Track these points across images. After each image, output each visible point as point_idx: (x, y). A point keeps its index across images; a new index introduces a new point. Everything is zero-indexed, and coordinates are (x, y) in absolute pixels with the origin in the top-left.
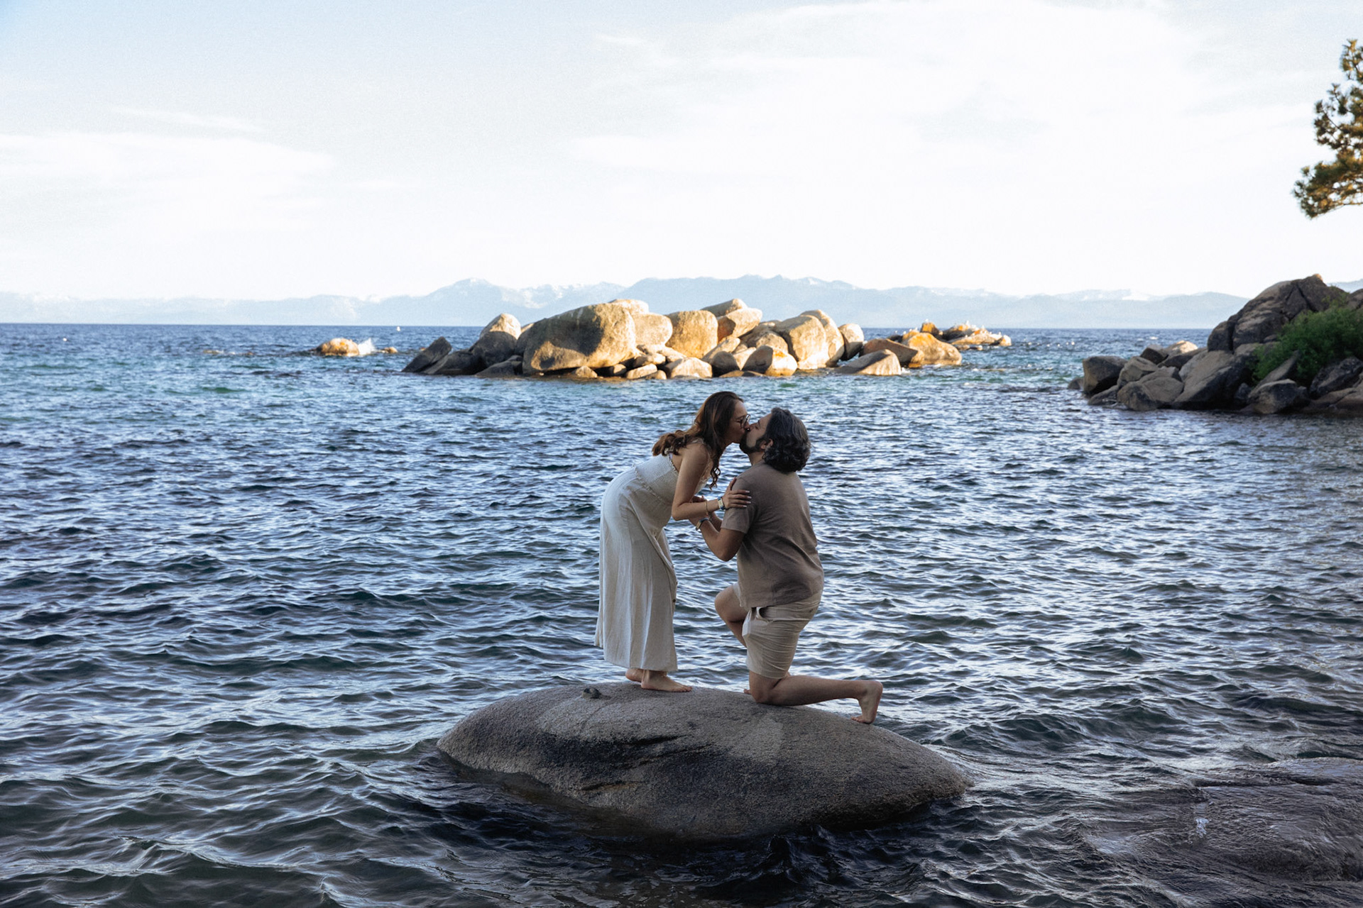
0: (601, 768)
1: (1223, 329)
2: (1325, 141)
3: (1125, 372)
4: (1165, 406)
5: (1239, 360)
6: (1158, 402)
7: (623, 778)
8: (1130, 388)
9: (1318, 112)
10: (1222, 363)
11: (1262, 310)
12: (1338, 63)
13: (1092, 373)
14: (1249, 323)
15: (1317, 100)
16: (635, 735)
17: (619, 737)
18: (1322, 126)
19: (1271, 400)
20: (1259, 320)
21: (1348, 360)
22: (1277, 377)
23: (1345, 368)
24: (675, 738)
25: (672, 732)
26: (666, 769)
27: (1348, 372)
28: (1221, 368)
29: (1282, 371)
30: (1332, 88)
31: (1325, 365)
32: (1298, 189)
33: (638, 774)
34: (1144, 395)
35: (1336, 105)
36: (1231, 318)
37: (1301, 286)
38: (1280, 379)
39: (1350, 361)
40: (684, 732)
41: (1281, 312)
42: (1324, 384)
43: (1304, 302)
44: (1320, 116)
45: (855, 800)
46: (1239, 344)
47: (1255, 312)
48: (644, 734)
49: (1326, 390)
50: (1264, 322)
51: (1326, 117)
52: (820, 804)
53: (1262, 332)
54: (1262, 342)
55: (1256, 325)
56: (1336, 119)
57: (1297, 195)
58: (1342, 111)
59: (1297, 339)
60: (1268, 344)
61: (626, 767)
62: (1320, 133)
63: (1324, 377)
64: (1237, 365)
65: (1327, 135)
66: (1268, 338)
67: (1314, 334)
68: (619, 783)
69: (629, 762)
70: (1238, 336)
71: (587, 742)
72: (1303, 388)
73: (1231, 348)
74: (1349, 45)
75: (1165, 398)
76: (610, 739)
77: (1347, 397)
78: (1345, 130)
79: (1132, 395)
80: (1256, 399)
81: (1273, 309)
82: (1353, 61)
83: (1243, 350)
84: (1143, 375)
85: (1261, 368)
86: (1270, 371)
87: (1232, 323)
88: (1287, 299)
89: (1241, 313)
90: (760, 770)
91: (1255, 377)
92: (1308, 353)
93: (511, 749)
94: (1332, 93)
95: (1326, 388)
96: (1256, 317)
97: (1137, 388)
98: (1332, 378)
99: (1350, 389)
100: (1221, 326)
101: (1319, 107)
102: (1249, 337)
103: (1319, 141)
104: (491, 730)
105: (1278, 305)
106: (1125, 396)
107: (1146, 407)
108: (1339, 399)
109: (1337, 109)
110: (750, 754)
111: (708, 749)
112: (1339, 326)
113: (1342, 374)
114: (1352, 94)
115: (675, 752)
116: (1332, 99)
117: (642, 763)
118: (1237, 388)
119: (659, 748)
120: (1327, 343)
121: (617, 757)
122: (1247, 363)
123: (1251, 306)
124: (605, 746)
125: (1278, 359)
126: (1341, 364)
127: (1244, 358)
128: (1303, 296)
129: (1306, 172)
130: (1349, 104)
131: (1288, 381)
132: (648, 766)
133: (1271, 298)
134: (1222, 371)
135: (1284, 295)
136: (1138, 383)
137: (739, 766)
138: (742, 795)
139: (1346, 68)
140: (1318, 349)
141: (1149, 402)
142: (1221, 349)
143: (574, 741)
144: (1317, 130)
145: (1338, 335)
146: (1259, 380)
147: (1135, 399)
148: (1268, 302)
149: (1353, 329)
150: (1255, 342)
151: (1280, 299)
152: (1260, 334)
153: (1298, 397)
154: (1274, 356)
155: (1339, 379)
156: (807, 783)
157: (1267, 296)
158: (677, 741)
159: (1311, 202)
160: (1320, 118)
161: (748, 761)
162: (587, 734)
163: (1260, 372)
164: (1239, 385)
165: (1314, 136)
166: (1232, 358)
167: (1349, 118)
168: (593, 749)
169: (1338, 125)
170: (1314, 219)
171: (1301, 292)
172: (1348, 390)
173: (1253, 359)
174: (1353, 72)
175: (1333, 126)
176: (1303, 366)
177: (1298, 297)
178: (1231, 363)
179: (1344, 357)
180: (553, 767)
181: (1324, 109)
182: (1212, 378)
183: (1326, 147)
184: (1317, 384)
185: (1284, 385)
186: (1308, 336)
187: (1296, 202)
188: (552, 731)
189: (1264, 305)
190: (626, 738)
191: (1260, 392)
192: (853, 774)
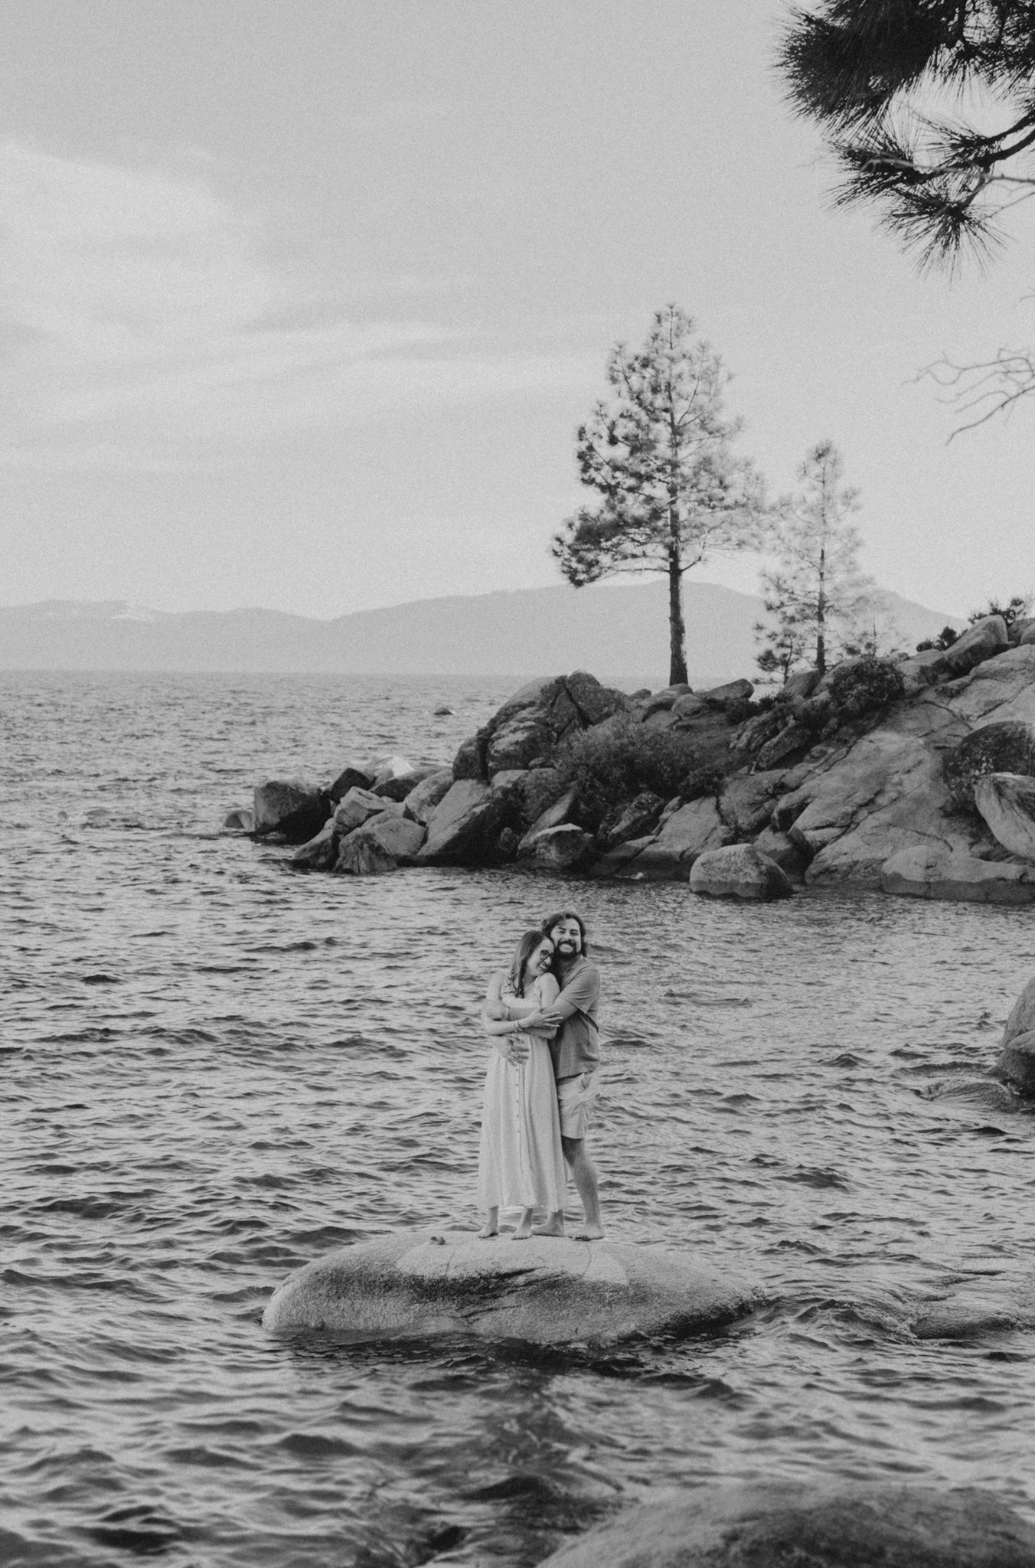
0: (472, 1299)
1: (473, 748)
2: (591, 481)
3: (343, 811)
4: (406, 862)
5: (499, 794)
6: (396, 855)
7: (494, 1306)
8: (358, 837)
9: (581, 440)
10: (476, 799)
11: (521, 721)
12: (603, 373)
13: (272, 805)
14: (506, 740)
15: (579, 423)
16: (498, 1270)
17: (484, 1273)
18: (585, 457)
19: (552, 854)
20: (520, 736)
21: (643, 795)
22: (552, 821)
23: (640, 807)
24: (532, 1270)
25: (529, 1266)
26: (532, 1295)
27: (645, 813)
28: (475, 806)
29: (558, 812)
30: (598, 408)
31: (615, 800)
32: (556, 546)
33: (508, 1300)
34: (379, 847)
35: (605, 434)
36: (480, 732)
37: (569, 686)
38: (558, 823)
39: (646, 797)
40: (539, 1265)
41: (547, 725)
42: (616, 830)
43: (572, 709)
44: (583, 446)
45: (697, 1305)
46: (496, 771)
47: (513, 724)
48: (506, 1268)
49: (620, 838)
50: (528, 738)
51: (590, 448)
52: (673, 1311)
53: (525, 752)
54: (526, 767)
55: (517, 743)
56: (604, 452)
57: (556, 553)
58: (613, 441)
59: (577, 766)
60: (535, 771)
61: (495, 1297)
62: (586, 469)
63: (615, 820)
64: (497, 802)
65: (592, 473)
66: (532, 763)
67: (599, 759)
68: (491, 1310)
69: (497, 1293)
70: (493, 759)
71: (455, 1280)
72: (588, 836)
73: (485, 776)
74: (618, 349)
75: (403, 850)
76: (475, 1275)
77: (648, 849)
78: (616, 468)
79: (361, 848)
80: (531, 852)
81: (535, 720)
82: (624, 373)
83: (503, 779)
84: (368, 816)
85: (531, 805)
86: (543, 812)
87: (485, 739)
88: (553, 705)
89: (494, 724)
90: (617, 1289)
91: (524, 819)
92: (592, 786)
93: (376, 1291)
94: (597, 414)
95: (619, 834)
96: (515, 731)
97: (368, 837)
98: (624, 824)
99: (651, 838)
100: (470, 744)
101: (582, 433)
102: (509, 760)
103: (583, 480)
104: (348, 1279)
105: (541, 714)
106: (352, 849)
107: (384, 865)
108: (639, 851)
109: (606, 438)
110: (602, 1278)
111: (564, 1276)
112: (631, 748)
113: (637, 815)
114: (622, 416)
115: (537, 1281)
116: (598, 423)
117: (509, 1293)
118: (499, 835)
119: (521, 1279)
120: (617, 773)
121: (485, 1289)
122: (511, 798)
123: (506, 715)
124: (472, 1281)
125: (552, 794)
126: (635, 802)
127: (506, 792)
128: (572, 700)
129: (570, 525)
130: (619, 432)
131: (570, 827)
132: (514, 1294)
133: (532, 704)
134: (478, 810)
135: (548, 699)
136: (367, 827)
137: (596, 1288)
138: (608, 1308)
139: (614, 380)
140: (605, 781)
141: (386, 856)
142: (473, 778)
143: (443, 1280)
144: (580, 464)
145: (630, 762)
146: (530, 823)
147: (367, 852)
148: (529, 710)
149: (649, 753)
150: (517, 768)
151: (543, 705)
152: (522, 757)
153: (587, 849)
154: (546, 789)
155: (634, 823)
156: (658, 1295)
157: (526, 701)
158: (536, 1272)
159: (574, 565)
160: (584, 449)
161: (604, 1283)
162: (452, 1274)
163: (531, 813)
164: (500, 830)
165: (578, 474)
166: (489, 791)
167: (622, 451)
168: (462, 1285)
169: (607, 460)
170: (580, 589)
171: (569, 694)
172: (646, 839)
173: (516, 792)
174: (624, 387)
175: (600, 460)
176: (587, 804)
177: (567, 703)
178: (488, 798)
179: (640, 791)
180: (426, 1302)
181: (589, 435)
182: (465, 820)
183: (592, 488)
184: (605, 830)
185: (567, 832)
186: (592, 761)
187: (555, 564)
188: (418, 1273)
189: (524, 713)
190: (490, 1274)
191: (536, 842)
192: (688, 1286)
